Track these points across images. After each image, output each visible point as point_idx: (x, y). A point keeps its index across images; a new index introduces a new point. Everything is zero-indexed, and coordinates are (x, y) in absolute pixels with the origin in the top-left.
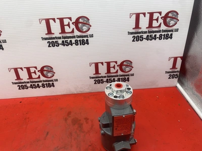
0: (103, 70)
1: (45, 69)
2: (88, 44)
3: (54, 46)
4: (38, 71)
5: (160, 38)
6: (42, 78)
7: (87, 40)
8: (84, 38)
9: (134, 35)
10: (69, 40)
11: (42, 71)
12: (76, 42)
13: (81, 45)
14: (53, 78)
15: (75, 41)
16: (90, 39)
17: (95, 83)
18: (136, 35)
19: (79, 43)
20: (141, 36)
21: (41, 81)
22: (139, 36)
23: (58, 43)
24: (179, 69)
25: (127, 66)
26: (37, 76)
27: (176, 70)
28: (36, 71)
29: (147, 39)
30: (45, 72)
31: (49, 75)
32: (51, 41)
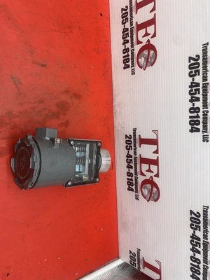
0: (146, 151)
1: (152, 52)
2: (191, 131)
3: (190, 68)
4: (148, 41)
7: (198, 130)
8: (201, 124)
9: (202, 215)
10: (200, 96)
11: (149, 47)
12: (196, 110)
13: (190, 117)
16: (199, 135)
18: (201, 219)
19: (193, 115)
20: (199, 227)
21: (132, 46)
22: (199, 223)
23: (195, 75)
25: (151, 192)
28: (149, 37)
30: (146, 52)
31: (142, 60)
32: (201, 61)
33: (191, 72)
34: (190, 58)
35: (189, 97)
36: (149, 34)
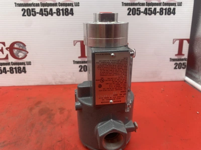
1: (16, 46)
2: (72, 14)
3: (30, 15)
4: (7, 49)
5: (161, 13)
6: (11, 59)
7: (72, 10)
9: (129, 7)
10: (49, 8)
12: (58, 11)
13: (63, 15)
14: (25, 60)
15: (57, 9)
17: (80, 71)
20: (138, 9)
23: (35, 12)
24: (186, 56)
26: (4, 56)
27: (183, 57)
28: (4, 48)
29: (146, 13)
30: (15, 51)
31: (21, 55)
32: (26, 8)
33: (33, 14)
34: (23, 15)
35: (50, 16)
36: (2, 48)
